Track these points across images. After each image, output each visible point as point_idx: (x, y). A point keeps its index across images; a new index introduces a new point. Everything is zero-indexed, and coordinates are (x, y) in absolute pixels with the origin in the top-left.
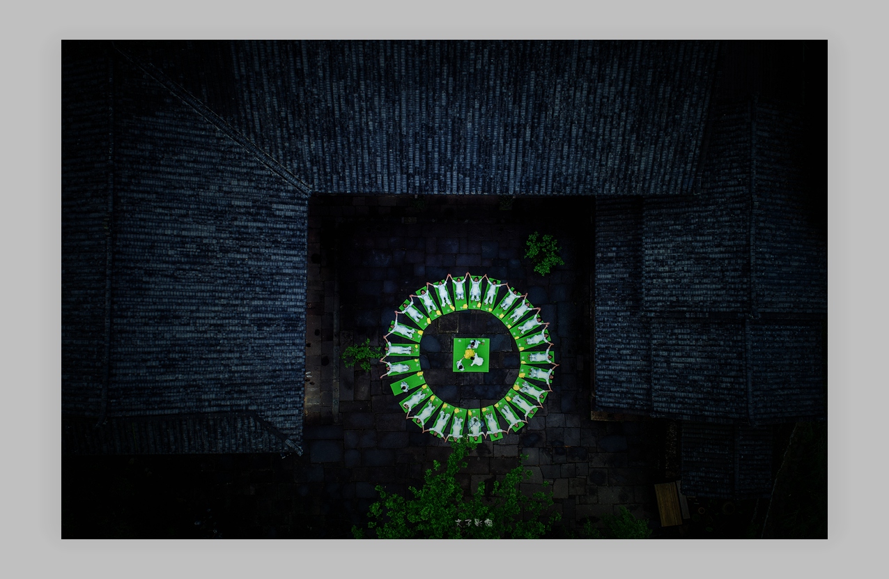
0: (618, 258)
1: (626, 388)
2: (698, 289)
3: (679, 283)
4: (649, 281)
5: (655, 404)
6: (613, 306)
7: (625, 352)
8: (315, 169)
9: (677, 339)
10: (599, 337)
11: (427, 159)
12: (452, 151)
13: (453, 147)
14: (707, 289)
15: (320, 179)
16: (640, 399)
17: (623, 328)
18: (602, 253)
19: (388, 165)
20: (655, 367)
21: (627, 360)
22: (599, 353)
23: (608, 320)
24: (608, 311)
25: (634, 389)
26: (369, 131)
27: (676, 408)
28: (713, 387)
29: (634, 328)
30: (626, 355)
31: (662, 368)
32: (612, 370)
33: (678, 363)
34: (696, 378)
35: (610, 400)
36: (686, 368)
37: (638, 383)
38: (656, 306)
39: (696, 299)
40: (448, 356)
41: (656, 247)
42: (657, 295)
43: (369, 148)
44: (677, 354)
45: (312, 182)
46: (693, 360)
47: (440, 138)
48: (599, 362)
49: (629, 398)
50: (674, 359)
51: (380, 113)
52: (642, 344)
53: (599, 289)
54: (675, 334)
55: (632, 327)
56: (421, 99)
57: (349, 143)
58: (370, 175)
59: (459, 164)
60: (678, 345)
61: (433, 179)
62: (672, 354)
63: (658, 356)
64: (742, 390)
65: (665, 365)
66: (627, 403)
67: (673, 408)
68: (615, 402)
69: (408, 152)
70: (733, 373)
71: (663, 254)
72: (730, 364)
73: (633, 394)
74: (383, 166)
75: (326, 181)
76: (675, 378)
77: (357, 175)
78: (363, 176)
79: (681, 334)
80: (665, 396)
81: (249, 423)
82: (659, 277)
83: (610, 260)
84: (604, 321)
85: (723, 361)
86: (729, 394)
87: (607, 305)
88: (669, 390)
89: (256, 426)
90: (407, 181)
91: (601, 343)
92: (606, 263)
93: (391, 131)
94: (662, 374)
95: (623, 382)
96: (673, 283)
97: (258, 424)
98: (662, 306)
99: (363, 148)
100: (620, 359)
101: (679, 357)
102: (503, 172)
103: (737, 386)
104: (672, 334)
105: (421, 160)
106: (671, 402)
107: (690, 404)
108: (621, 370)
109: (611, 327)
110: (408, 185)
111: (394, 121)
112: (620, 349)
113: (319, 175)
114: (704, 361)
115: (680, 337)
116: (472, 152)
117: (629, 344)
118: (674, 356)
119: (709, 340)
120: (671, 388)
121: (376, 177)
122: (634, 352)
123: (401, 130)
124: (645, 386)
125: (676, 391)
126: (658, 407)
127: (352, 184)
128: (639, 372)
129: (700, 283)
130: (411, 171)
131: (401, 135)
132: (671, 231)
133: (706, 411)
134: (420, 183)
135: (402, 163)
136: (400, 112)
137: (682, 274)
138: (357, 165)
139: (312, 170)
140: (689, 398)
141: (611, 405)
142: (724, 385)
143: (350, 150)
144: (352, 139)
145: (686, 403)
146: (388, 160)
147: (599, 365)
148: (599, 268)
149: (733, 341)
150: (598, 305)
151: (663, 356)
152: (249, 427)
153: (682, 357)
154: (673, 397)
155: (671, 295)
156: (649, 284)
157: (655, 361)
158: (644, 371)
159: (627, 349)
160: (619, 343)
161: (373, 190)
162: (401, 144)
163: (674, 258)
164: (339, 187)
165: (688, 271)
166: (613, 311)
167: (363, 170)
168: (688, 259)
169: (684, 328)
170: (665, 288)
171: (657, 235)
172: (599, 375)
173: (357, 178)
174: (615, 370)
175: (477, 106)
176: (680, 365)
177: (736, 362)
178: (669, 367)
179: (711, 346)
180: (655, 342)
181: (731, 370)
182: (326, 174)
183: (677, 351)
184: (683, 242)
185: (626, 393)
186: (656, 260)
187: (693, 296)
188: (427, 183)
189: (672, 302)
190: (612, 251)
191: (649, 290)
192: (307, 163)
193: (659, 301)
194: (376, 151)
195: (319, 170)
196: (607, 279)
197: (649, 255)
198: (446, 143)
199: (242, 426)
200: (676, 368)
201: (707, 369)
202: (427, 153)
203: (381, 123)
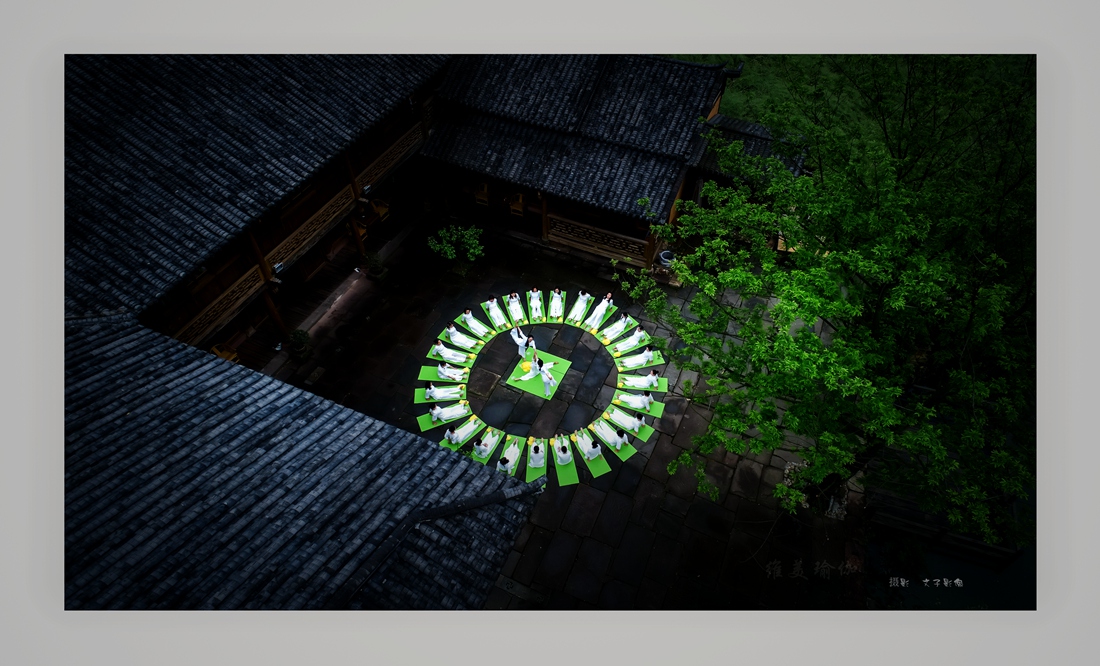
0: (501, 152)
1: (648, 183)
2: (566, 75)
3: (552, 90)
4: (538, 116)
5: (676, 152)
6: (549, 171)
7: (606, 173)
8: (105, 285)
9: (611, 114)
10: (579, 196)
11: (228, 170)
12: (246, 145)
13: (240, 141)
14: (570, 68)
15: (127, 293)
16: (666, 172)
17: (578, 168)
18: (487, 166)
19: (194, 208)
20: (634, 143)
21: (616, 174)
22: (597, 201)
23: (564, 181)
24: (554, 177)
25: (651, 175)
26: (126, 193)
27: (687, 133)
28: (675, 94)
29: (583, 156)
30: (610, 172)
31: (637, 137)
32: (622, 192)
33: (637, 119)
34: (659, 107)
35: (656, 204)
36: (645, 114)
37: (646, 169)
38: (567, 115)
39: (575, 79)
40: (526, 399)
41: (506, 101)
42: (556, 112)
43: (148, 209)
44: (628, 117)
45: (121, 303)
46: (639, 106)
47: (216, 142)
48: (607, 203)
49: (661, 182)
50: (632, 122)
51: (118, 168)
52: (605, 152)
53: (525, 181)
54: (605, 115)
55: (581, 159)
56: (148, 123)
57: (116, 223)
58: (185, 235)
59: (267, 151)
60: (618, 115)
61: (261, 183)
62: (625, 122)
63: (622, 137)
64: (686, 70)
65: (635, 132)
66: (666, 186)
67: (686, 136)
68: (661, 199)
69: (198, 179)
70: (666, 73)
71: (516, 97)
72: (655, 74)
73: (657, 177)
74: (187, 214)
75: (138, 287)
76: (653, 126)
77: (169, 247)
78: (179, 242)
79: (607, 109)
80: (670, 141)
81: (429, 539)
82: (538, 106)
83: (499, 161)
84: (563, 185)
85: (650, 79)
86: (687, 82)
87: (546, 177)
88: (664, 136)
89: (443, 532)
90: (237, 207)
91: (586, 196)
92: (500, 165)
93: (151, 173)
94: (643, 138)
95: (639, 184)
96: (550, 95)
97: (440, 522)
98: (570, 111)
99: (140, 216)
100: (613, 180)
101: (631, 118)
102: (317, 127)
103: (680, 73)
104: (604, 117)
105: (223, 176)
106: (679, 137)
107: (686, 120)
108: (625, 183)
109: (572, 180)
110: (244, 210)
111: (144, 162)
112: (601, 178)
113: (119, 288)
114: (644, 94)
115: (610, 111)
116: (265, 131)
117: (599, 167)
118: (629, 121)
119: (623, 86)
120: (663, 132)
121: (196, 232)
122: (610, 163)
123: (162, 165)
124: (652, 163)
125: (667, 128)
126: (680, 150)
127: (175, 263)
128: (634, 164)
129: (561, 72)
130: (227, 194)
131: (170, 169)
132: (496, 84)
133: (698, 106)
134: (252, 198)
135: (206, 195)
136: (138, 149)
137: (545, 85)
138: (155, 238)
139: (102, 290)
140: (680, 119)
141: (663, 203)
142: (676, 84)
143: (126, 230)
144: (114, 216)
145: (684, 122)
146: (188, 204)
147: (611, 204)
148: (501, 174)
149: (633, 66)
150: (542, 186)
151: (625, 132)
152: (437, 545)
153: (632, 114)
154: (674, 133)
155: (562, 100)
156: (541, 117)
157: (627, 141)
158: (636, 159)
159: (604, 168)
160: (593, 177)
161: (211, 247)
162: (180, 176)
163: (525, 88)
164: (164, 281)
165: (544, 79)
166: (555, 172)
167: (170, 237)
168: (533, 77)
169: (602, 105)
170: (552, 103)
171: (494, 98)
172: (623, 207)
173: (175, 251)
174: (623, 190)
175: (215, 92)
176: (641, 118)
177: (655, 68)
178: (638, 129)
179: (630, 86)
180: (606, 135)
181: (662, 74)
182: (127, 279)
183: (623, 118)
184: (512, 76)
185: (654, 183)
186: (519, 105)
187: (571, 81)
188: (259, 192)
189: (568, 101)
190: (491, 156)
191: (547, 118)
192: (86, 287)
193: (563, 112)
194: (160, 205)
195: (112, 282)
196: (518, 169)
197: (511, 109)
198: (228, 142)
199: (426, 558)
200: (642, 123)
201: (653, 95)
202: (221, 165)
203: (131, 176)
